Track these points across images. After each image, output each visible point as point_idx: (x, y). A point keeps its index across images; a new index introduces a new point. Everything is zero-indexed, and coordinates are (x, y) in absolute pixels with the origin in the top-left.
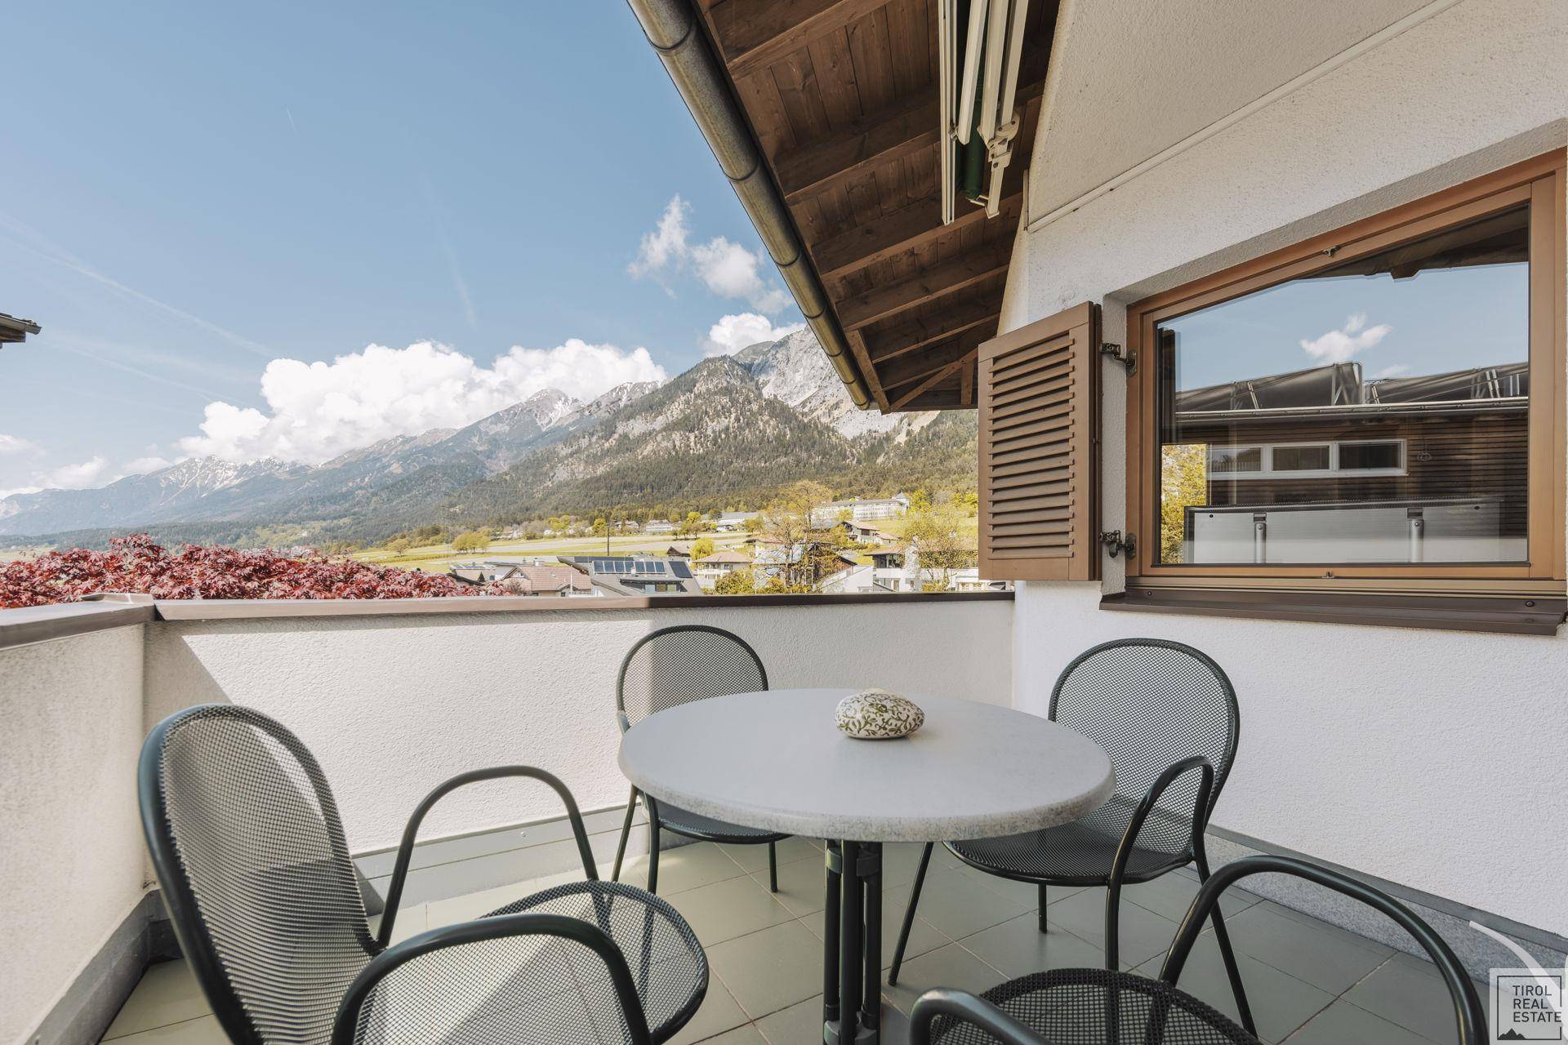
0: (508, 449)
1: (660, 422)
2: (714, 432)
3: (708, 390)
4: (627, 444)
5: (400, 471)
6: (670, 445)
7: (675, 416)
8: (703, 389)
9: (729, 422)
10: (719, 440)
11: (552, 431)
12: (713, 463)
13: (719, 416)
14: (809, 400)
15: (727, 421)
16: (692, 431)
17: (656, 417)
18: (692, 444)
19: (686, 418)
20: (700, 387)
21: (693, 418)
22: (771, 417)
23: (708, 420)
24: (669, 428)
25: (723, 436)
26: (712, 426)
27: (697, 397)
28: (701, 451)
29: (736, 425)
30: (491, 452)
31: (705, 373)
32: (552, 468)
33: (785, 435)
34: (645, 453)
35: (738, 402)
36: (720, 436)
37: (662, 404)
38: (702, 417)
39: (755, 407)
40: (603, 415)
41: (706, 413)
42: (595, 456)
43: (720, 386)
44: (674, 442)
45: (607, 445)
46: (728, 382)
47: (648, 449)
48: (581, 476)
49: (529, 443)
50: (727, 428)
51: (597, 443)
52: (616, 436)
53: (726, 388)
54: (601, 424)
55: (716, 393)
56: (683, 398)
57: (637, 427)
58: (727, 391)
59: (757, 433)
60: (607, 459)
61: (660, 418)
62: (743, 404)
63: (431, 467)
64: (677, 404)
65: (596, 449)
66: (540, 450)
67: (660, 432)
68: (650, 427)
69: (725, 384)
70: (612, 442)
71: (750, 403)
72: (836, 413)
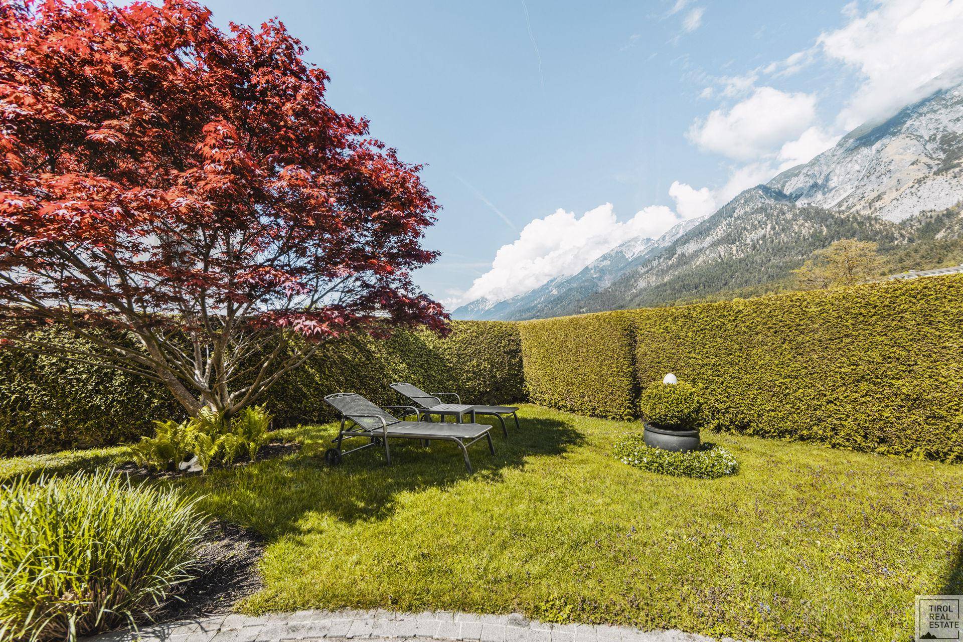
0: (611, 274)
1: (708, 240)
2: (752, 240)
3: (746, 213)
4: (684, 260)
5: (556, 293)
6: (716, 255)
7: (719, 235)
8: (742, 212)
9: (766, 231)
10: (758, 246)
11: (636, 259)
12: (753, 263)
13: (756, 229)
14: (846, 200)
15: (763, 231)
16: (733, 243)
17: (705, 238)
18: (735, 252)
19: (729, 235)
20: (739, 212)
21: (735, 234)
22: (806, 221)
23: (746, 233)
24: (714, 245)
25: (761, 242)
26: (750, 238)
27: (736, 219)
28: (742, 255)
29: (772, 232)
30: (601, 277)
31: (742, 201)
32: (635, 281)
33: (821, 232)
34: (698, 263)
35: (772, 215)
36: (758, 243)
37: (708, 229)
38: (741, 232)
39: (789, 216)
40: (667, 244)
41: (745, 228)
42: (662, 270)
43: (756, 207)
44: (719, 253)
45: (670, 263)
46: (763, 203)
47: (699, 261)
48: (654, 284)
49: (622, 269)
50: (764, 236)
51: (663, 262)
52: (676, 256)
53: (762, 208)
54: (666, 250)
55: (752, 213)
56: (725, 222)
57: (691, 247)
58: (763, 210)
59: (793, 234)
60: (671, 271)
61: (708, 239)
62: (778, 216)
63: (571, 289)
64: (720, 227)
65: (664, 266)
66: (628, 271)
67: (709, 248)
68: (700, 246)
69: (760, 205)
70: (674, 260)
71: (784, 214)
72: (878, 205)
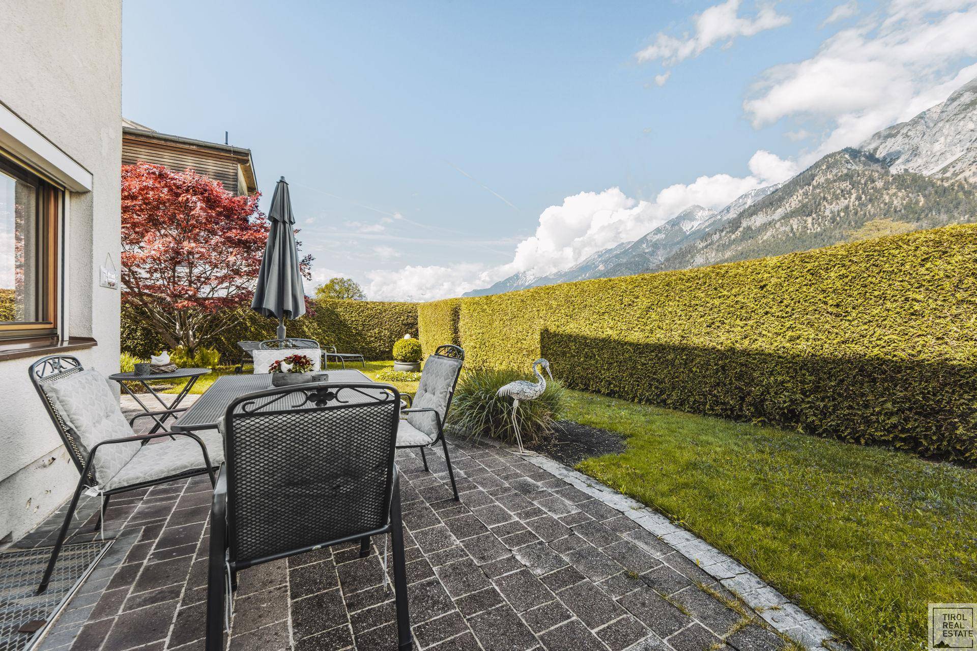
0: (665, 249)
1: (780, 212)
2: (832, 212)
3: (827, 180)
4: (750, 233)
5: (603, 269)
6: (788, 229)
7: (793, 206)
8: (822, 180)
9: (849, 201)
10: (838, 219)
11: (694, 233)
12: (830, 237)
13: (837, 198)
14: (953, 164)
15: (846, 201)
16: (809, 215)
17: (776, 210)
18: (810, 226)
19: (804, 206)
20: (820, 179)
21: (811, 205)
22: (899, 190)
23: (825, 203)
24: (786, 217)
25: (842, 214)
26: (829, 209)
27: (815, 188)
28: (819, 229)
29: (857, 203)
30: (653, 252)
31: (824, 167)
32: (692, 257)
33: (917, 202)
34: (765, 238)
35: (859, 183)
36: (838, 215)
37: (781, 199)
38: (819, 202)
39: (879, 184)
40: (732, 215)
41: (825, 198)
42: (724, 245)
43: (840, 174)
44: (791, 226)
45: (733, 237)
46: (849, 169)
47: (768, 235)
48: (713, 260)
49: (678, 243)
50: (847, 207)
51: (725, 236)
52: (741, 229)
53: (847, 175)
54: (729, 223)
55: (835, 181)
56: (801, 192)
57: (759, 220)
58: (848, 177)
59: (882, 205)
60: (733, 246)
61: (780, 210)
62: (865, 184)
63: (619, 265)
64: (795, 197)
65: (725, 240)
66: (684, 246)
67: (779, 220)
68: (769, 218)
69: (845, 171)
70: (738, 233)
71: (873, 181)
